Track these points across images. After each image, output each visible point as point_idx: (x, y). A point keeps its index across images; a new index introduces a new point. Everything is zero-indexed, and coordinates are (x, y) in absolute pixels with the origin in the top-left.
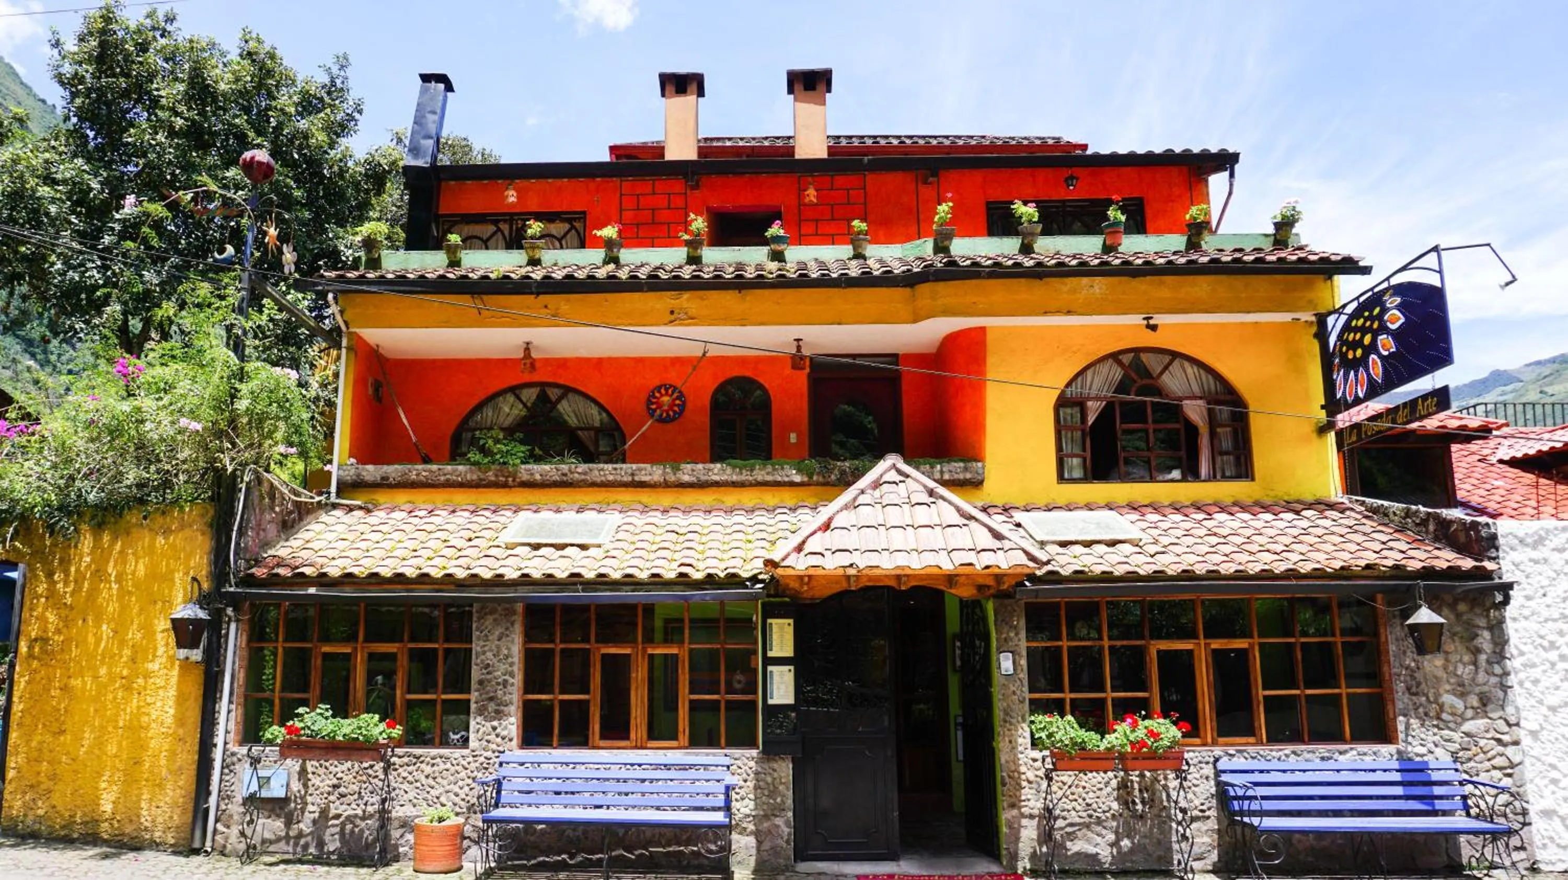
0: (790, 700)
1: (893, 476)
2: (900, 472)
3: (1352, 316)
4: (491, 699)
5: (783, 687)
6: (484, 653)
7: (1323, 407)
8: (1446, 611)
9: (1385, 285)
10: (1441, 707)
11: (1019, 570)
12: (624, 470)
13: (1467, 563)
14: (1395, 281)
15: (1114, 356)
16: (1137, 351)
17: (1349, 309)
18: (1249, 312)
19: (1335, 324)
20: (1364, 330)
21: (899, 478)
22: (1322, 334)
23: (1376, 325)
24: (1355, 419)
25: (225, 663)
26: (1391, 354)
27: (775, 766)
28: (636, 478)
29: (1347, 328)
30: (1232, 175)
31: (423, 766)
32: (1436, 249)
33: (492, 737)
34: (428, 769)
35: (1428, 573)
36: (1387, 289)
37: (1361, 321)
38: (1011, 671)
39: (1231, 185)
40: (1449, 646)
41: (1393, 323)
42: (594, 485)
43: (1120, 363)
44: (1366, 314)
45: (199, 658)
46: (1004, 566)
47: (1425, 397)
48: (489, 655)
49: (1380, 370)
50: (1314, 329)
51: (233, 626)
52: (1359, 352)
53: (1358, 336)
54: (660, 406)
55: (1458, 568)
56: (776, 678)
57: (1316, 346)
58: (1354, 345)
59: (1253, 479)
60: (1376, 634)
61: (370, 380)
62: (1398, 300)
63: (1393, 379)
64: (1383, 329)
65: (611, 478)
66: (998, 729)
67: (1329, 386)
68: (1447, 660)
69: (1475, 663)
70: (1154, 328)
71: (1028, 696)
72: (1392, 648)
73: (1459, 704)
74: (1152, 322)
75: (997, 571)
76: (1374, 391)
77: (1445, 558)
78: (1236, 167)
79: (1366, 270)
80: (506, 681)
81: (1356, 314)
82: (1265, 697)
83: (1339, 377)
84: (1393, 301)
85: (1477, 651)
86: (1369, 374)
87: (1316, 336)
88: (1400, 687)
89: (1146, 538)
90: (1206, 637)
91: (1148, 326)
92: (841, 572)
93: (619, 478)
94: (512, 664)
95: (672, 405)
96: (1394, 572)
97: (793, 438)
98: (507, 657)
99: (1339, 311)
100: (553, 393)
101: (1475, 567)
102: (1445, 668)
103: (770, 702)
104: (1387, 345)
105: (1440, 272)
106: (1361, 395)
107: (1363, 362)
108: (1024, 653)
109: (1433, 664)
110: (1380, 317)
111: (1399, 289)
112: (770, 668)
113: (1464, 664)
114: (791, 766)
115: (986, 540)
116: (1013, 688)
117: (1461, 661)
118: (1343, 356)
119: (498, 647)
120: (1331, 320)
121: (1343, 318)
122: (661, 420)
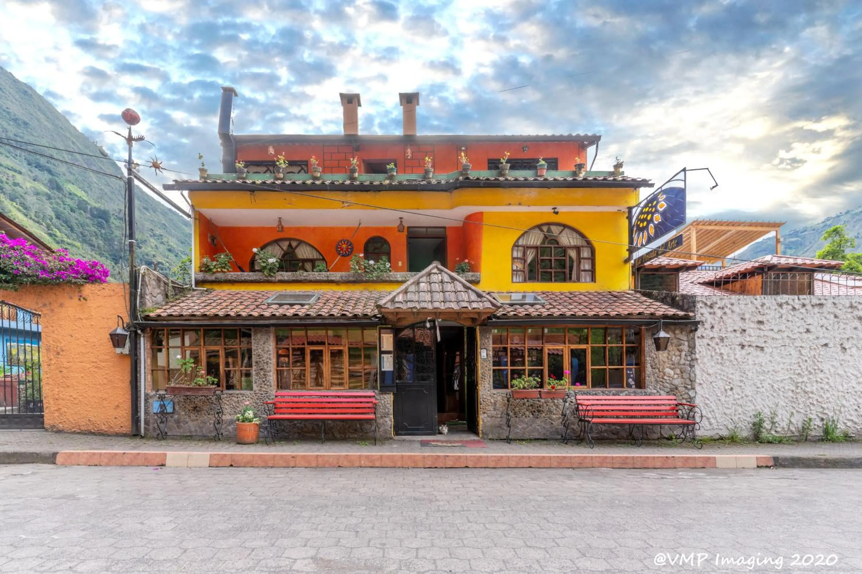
0: (391, 369)
1: (435, 271)
2: (439, 269)
3: (643, 208)
4: (262, 369)
5: (388, 364)
6: (257, 350)
7: (627, 250)
8: (670, 333)
9: (660, 190)
10: (664, 374)
11: (488, 310)
12: (323, 276)
13: (681, 313)
14: (663, 188)
15: (539, 227)
16: (549, 224)
17: (642, 205)
18: (598, 206)
19: (636, 212)
20: (648, 213)
21: (438, 272)
22: (630, 218)
23: (654, 210)
24: (640, 255)
25: (140, 355)
26: (659, 223)
27: (385, 396)
28: (330, 279)
29: (641, 213)
30: (597, 147)
31: (233, 398)
32: (684, 170)
33: (263, 386)
34: (236, 400)
35: (665, 317)
36: (660, 192)
37: (647, 209)
38: (486, 357)
39: (597, 151)
40: (670, 348)
41: (661, 208)
42: (311, 282)
43: (542, 230)
44: (650, 205)
45: (127, 353)
46: (481, 308)
47: (671, 241)
48: (260, 350)
49: (653, 231)
50: (627, 215)
51: (142, 339)
52: (645, 223)
53: (646, 215)
54: (342, 249)
55: (678, 315)
56: (385, 360)
57: (627, 222)
58: (642, 221)
59: (595, 282)
60: (640, 343)
61: (209, 235)
62: (665, 196)
63: (658, 235)
64: (657, 211)
65: (318, 278)
66: (480, 382)
67: (631, 241)
68: (669, 354)
69: (680, 356)
70: (557, 213)
71: (492, 368)
72: (647, 349)
73: (672, 372)
74: (556, 210)
75: (478, 310)
76: (650, 240)
77: (672, 311)
78: (599, 143)
79: (652, 185)
80: (267, 362)
81: (646, 206)
82: (592, 369)
83: (635, 237)
84: (662, 198)
85: (680, 351)
86: (648, 233)
87: (627, 218)
88: (649, 365)
89: (546, 303)
90: (569, 343)
91: (554, 212)
92: (410, 310)
93: (321, 278)
94: (270, 354)
95: (347, 249)
96: (651, 317)
97: (400, 264)
98: (268, 351)
99: (638, 205)
100: (294, 244)
101: (685, 315)
102: (668, 358)
103: (383, 370)
104: (657, 218)
105: (685, 181)
106: (644, 243)
107: (646, 228)
108: (491, 349)
109: (663, 355)
110: (656, 206)
111: (665, 192)
112: (383, 355)
113: (676, 356)
114: (392, 397)
115: (473, 297)
116: (486, 364)
117: (674, 355)
118: (638, 226)
119: (264, 347)
120: (634, 210)
121: (640, 209)
122: (343, 256)
